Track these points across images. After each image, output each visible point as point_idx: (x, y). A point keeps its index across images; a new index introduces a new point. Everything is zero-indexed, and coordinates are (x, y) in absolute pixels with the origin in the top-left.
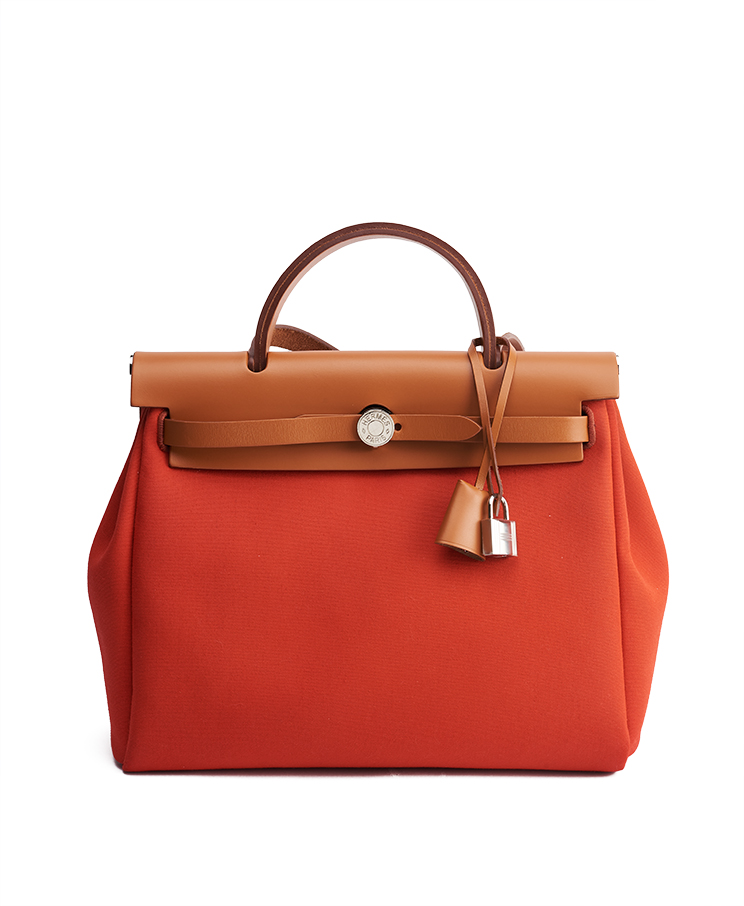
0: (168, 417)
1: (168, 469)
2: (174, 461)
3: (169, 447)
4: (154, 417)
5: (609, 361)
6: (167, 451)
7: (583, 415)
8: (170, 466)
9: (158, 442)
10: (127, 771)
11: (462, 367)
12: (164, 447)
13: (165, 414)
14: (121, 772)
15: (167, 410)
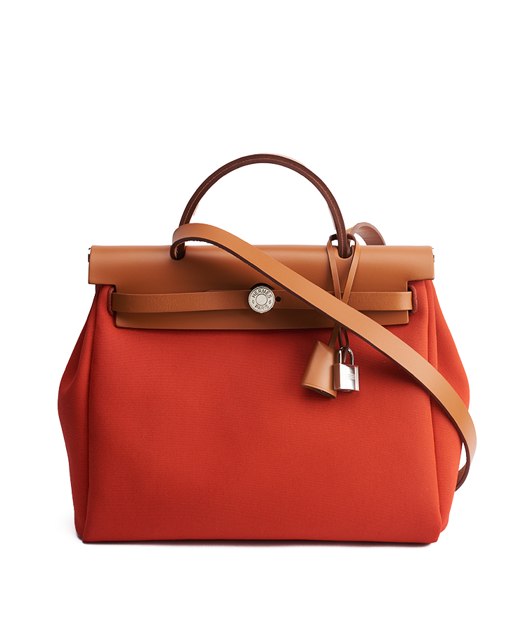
0: (115, 291)
1: (115, 328)
2: (119, 323)
3: (115, 313)
4: (105, 292)
5: (427, 252)
6: (114, 315)
7: (408, 291)
8: (116, 326)
9: (108, 309)
10: (85, 542)
11: (322, 256)
12: (112, 313)
13: (113, 289)
14: (81, 541)
15: (114, 286)
